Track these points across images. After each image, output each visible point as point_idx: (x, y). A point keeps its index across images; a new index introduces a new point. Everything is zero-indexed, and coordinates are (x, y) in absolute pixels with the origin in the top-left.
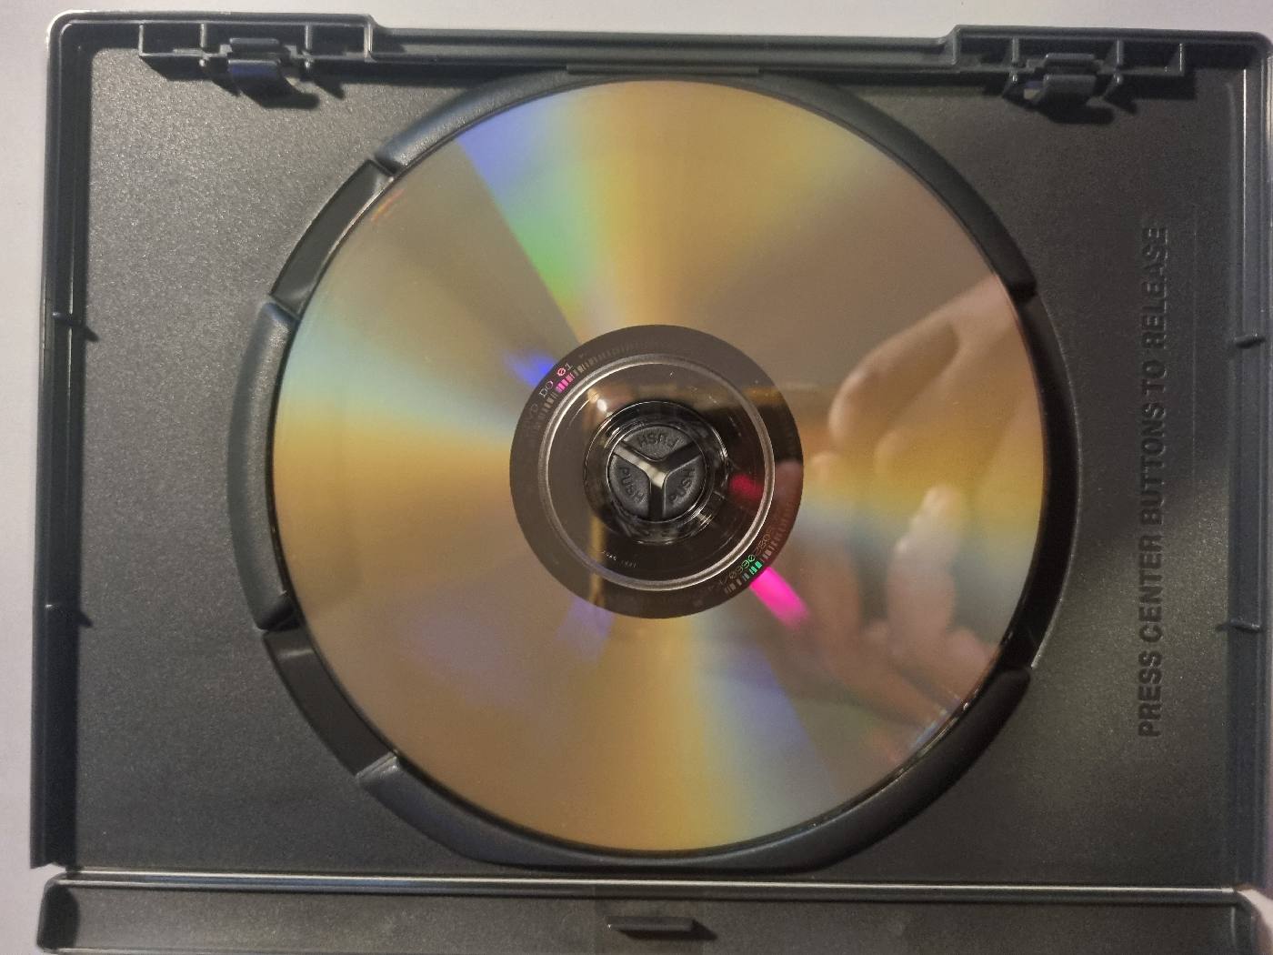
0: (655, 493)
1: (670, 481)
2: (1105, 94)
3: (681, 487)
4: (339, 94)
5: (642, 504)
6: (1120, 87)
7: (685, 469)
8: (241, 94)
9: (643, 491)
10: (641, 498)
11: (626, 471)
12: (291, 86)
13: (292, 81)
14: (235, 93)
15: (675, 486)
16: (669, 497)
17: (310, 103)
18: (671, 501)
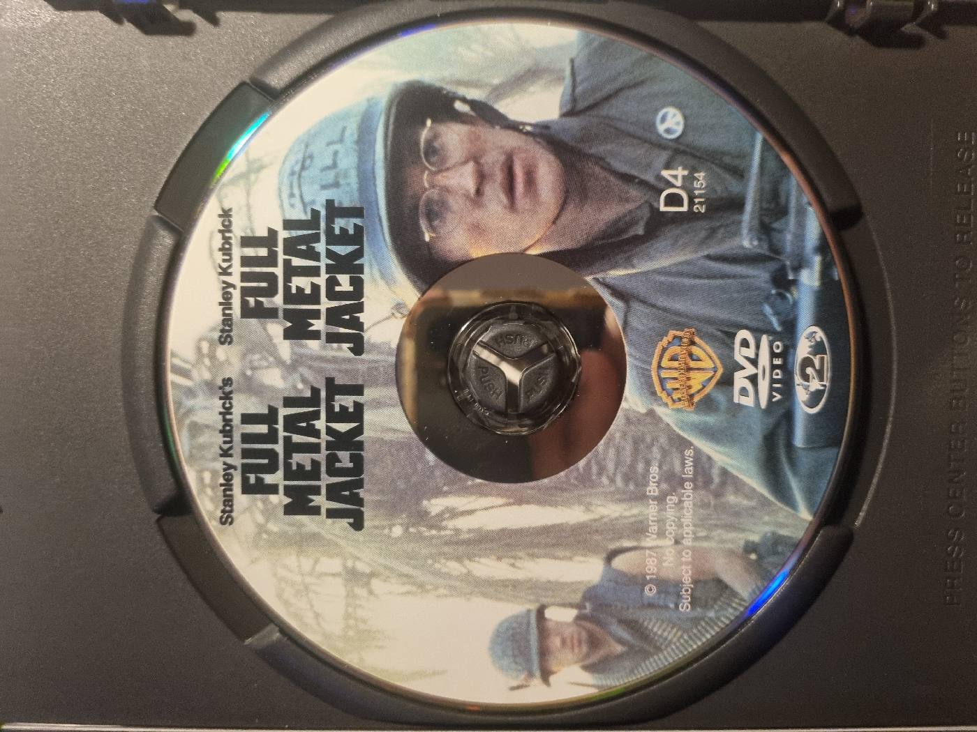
0: (511, 388)
1: (527, 380)
2: (919, 20)
3: (537, 383)
4: (214, 21)
5: (500, 401)
6: (935, 15)
7: (540, 368)
8: (125, 20)
9: (500, 388)
10: (499, 395)
11: (484, 370)
12: (169, 12)
13: (170, 7)
14: (117, 20)
15: (531, 382)
16: (526, 393)
17: (187, 29)
18: (528, 397)
